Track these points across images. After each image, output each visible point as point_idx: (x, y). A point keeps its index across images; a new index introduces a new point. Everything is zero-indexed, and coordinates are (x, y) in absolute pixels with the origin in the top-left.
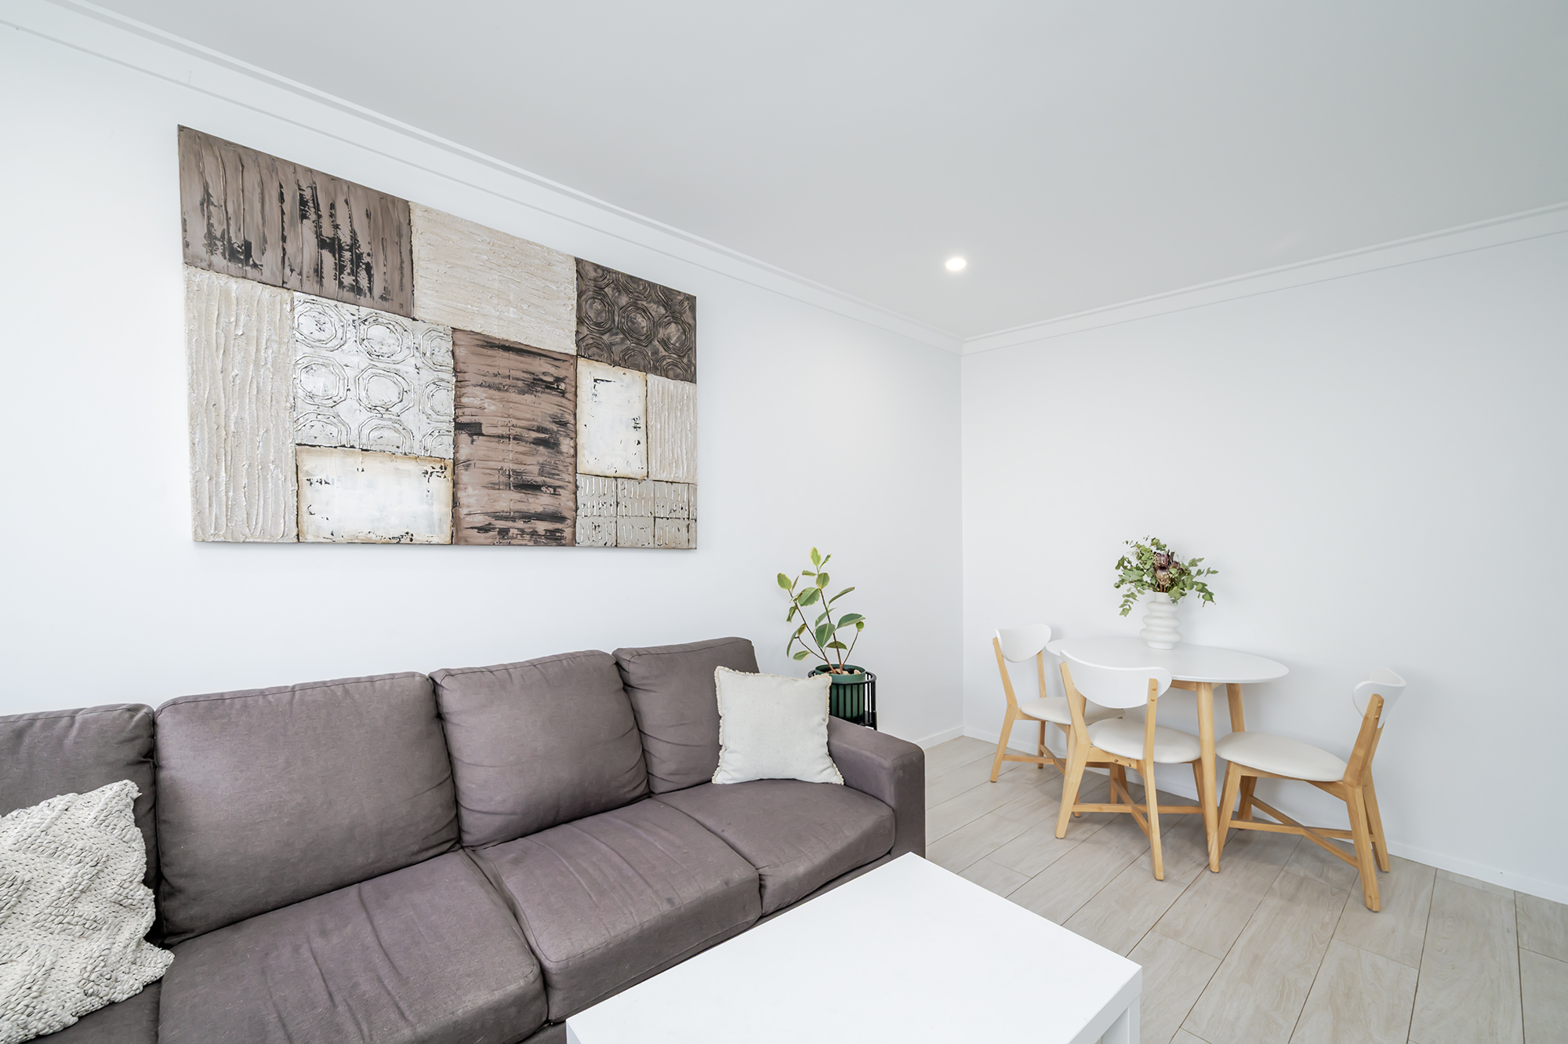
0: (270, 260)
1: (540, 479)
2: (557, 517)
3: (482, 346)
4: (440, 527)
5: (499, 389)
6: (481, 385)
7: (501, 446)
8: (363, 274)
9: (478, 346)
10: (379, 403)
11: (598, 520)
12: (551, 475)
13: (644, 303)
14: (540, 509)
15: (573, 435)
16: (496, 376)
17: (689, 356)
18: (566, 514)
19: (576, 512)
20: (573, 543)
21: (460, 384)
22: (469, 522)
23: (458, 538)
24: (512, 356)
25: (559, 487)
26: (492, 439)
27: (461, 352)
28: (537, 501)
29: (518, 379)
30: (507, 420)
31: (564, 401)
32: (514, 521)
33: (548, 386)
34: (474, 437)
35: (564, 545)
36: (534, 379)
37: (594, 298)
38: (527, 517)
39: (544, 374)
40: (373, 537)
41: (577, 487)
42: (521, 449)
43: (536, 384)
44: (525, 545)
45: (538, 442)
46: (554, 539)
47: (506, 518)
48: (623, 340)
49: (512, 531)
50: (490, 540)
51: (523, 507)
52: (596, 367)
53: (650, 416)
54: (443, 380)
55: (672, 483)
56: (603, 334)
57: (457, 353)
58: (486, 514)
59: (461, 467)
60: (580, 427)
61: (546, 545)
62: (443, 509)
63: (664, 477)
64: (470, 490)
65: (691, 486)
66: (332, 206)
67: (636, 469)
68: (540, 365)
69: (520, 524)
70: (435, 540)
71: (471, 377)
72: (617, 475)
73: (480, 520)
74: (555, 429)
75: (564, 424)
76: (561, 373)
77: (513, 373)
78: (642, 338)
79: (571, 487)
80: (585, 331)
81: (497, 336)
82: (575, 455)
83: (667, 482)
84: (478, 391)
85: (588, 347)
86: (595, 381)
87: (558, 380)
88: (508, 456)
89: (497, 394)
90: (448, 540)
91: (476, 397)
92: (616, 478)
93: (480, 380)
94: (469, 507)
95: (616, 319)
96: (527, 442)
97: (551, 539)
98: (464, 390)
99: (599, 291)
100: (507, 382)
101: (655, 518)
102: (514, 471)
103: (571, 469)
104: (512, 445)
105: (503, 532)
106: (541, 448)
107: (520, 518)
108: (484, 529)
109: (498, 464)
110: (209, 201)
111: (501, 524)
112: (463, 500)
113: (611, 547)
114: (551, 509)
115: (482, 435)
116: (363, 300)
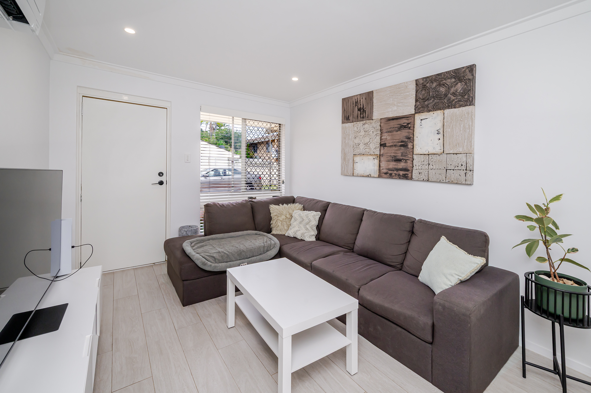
0: (351, 118)
1: (401, 158)
2: (406, 170)
4: (376, 173)
5: (391, 132)
6: (386, 132)
7: (391, 149)
8: (364, 113)
9: (386, 121)
10: (366, 143)
11: (421, 171)
12: (405, 156)
13: (444, 82)
14: (401, 167)
15: (412, 141)
16: (390, 128)
17: (468, 94)
18: (409, 169)
19: (413, 168)
20: (411, 179)
21: (381, 133)
22: (383, 171)
23: (380, 176)
24: (395, 121)
25: (407, 160)
26: (389, 147)
27: (382, 125)
28: (400, 165)
29: (396, 128)
30: (392, 141)
31: (410, 131)
32: (394, 171)
33: (405, 127)
34: (384, 147)
35: (408, 179)
36: (401, 126)
37: (422, 90)
38: (397, 170)
39: (404, 123)
40: (364, 175)
41: (413, 159)
42: (396, 149)
43: (402, 127)
44: (397, 179)
45: (401, 146)
46: (405, 177)
47: (391, 170)
48: (433, 101)
49: (393, 174)
50: (387, 177)
51: (396, 167)
52: (422, 115)
53: (445, 127)
54: (378, 133)
55: (456, 154)
56: (425, 102)
57: (381, 125)
58: (387, 169)
59: (381, 156)
60: (415, 138)
61: (403, 179)
62: (377, 168)
63: (451, 152)
64: (383, 162)
65: (468, 154)
66: (360, 101)
67: (438, 149)
68: (403, 121)
69: (395, 172)
70: (375, 176)
71: (384, 131)
72: (429, 153)
73: (385, 171)
74: (407, 140)
75: (409, 138)
76: (407, 121)
77: (395, 126)
78: (442, 96)
79: (411, 159)
80: (418, 103)
81: (391, 116)
82: (413, 148)
83: (454, 154)
84: (386, 134)
85: (419, 109)
86: (421, 120)
87: (408, 124)
88: (391, 152)
89: (390, 134)
90: (377, 176)
91: (386, 136)
92: (428, 155)
93: (386, 131)
94: (383, 167)
95: (431, 94)
96: (398, 146)
97: (404, 177)
98: (382, 135)
99: (424, 87)
100: (393, 129)
101: (446, 170)
102: (394, 156)
103: (411, 153)
104: (394, 148)
105: (391, 174)
106: (402, 148)
107: (395, 170)
108: (386, 173)
109: (390, 155)
110: (344, 110)
111: (390, 172)
112: (382, 165)
113: (426, 181)
114: (404, 167)
115: (386, 146)
116: (364, 119)
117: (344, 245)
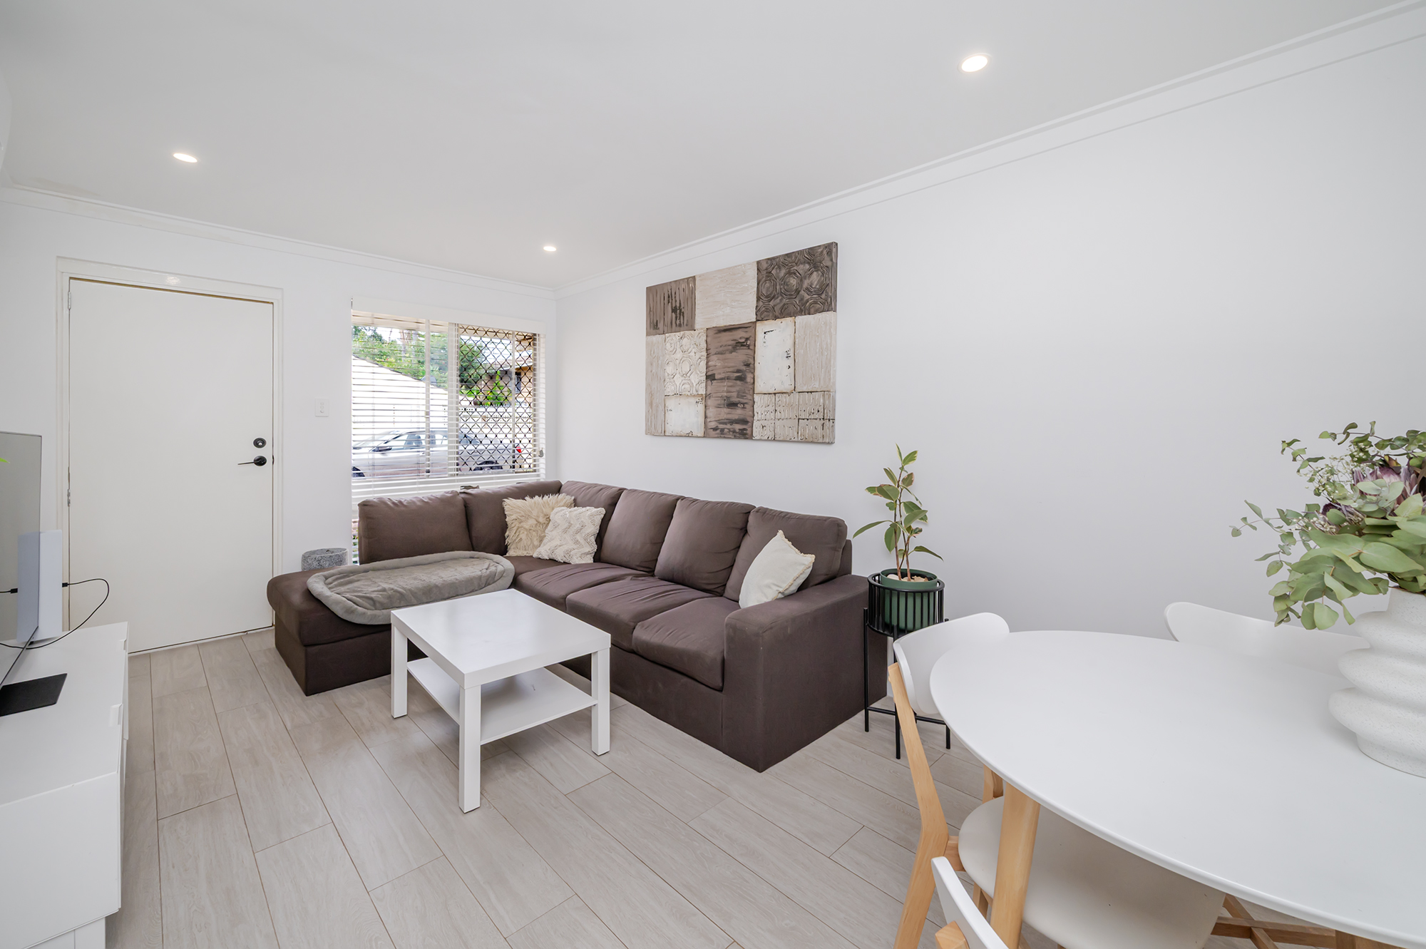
0: (660, 325)
1: (737, 400)
2: (744, 422)
3: (716, 333)
4: (701, 429)
5: (722, 354)
6: (716, 354)
7: (722, 384)
8: (682, 317)
10: (684, 373)
11: (764, 423)
12: (742, 397)
13: (795, 268)
14: (737, 417)
15: (752, 371)
16: (721, 347)
17: (826, 292)
18: (749, 419)
19: (753, 418)
20: (751, 437)
21: (708, 355)
22: (710, 426)
23: (706, 436)
24: (727, 333)
25: (746, 403)
26: (719, 381)
27: (709, 340)
29: (729, 345)
30: (724, 369)
31: (749, 351)
33: (742, 345)
34: (713, 381)
35: (747, 438)
36: (736, 343)
37: (766, 281)
38: (732, 422)
39: (741, 338)
40: (683, 434)
41: (754, 402)
42: (730, 384)
43: (740, 345)
44: (730, 438)
45: (737, 378)
46: (743, 435)
47: (723, 423)
48: (781, 300)
49: (726, 430)
50: (717, 435)
51: (730, 416)
52: (765, 324)
53: (797, 346)
54: (703, 356)
55: (811, 392)
56: (769, 302)
58: (716, 421)
59: (707, 398)
60: (756, 364)
61: (739, 438)
62: (702, 419)
63: (805, 389)
64: (710, 408)
65: (826, 393)
66: (675, 293)
67: (787, 386)
69: (728, 426)
70: (699, 435)
71: (712, 351)
72: (775, 391)
73: (713, 425)
74: (745, 369)
75: (748, 365)
76: (746, 335)
77: (728, 343)
78: (793, 293)
79: (751, 402)
80: (761, 303)
81: (722, 325)
82: (754, 383)
83: (808, 392)
84: (714, 357)
85: (762, 314)
86: (765, 333)
87: (747, 339)
88: (724, 389)
89: (721, 356)
90: (702, 435)
91: (715, 361)
92: (775, 394)
93: (715, 351)
94: (710, 418)
95: (778, 287)
96: (732, 379)
97: (741, 434)
98: (709, 359)
99: (769, 274)
100: (726, 348)
101: (799, 419)
102: (727, 397)
103: (751, 391)
104: (727, 383)
105: (722, 430)
106: (738, 382)
107: (729, 423)
108: (715, 429)
109: (719, 395)
110: (650, 311)
111: (721, 426)
112: (708, 415)
113: (771, 440)
114: (742, 417)
115: (715, 379)
116: (682, 328)
117: (638, 566)
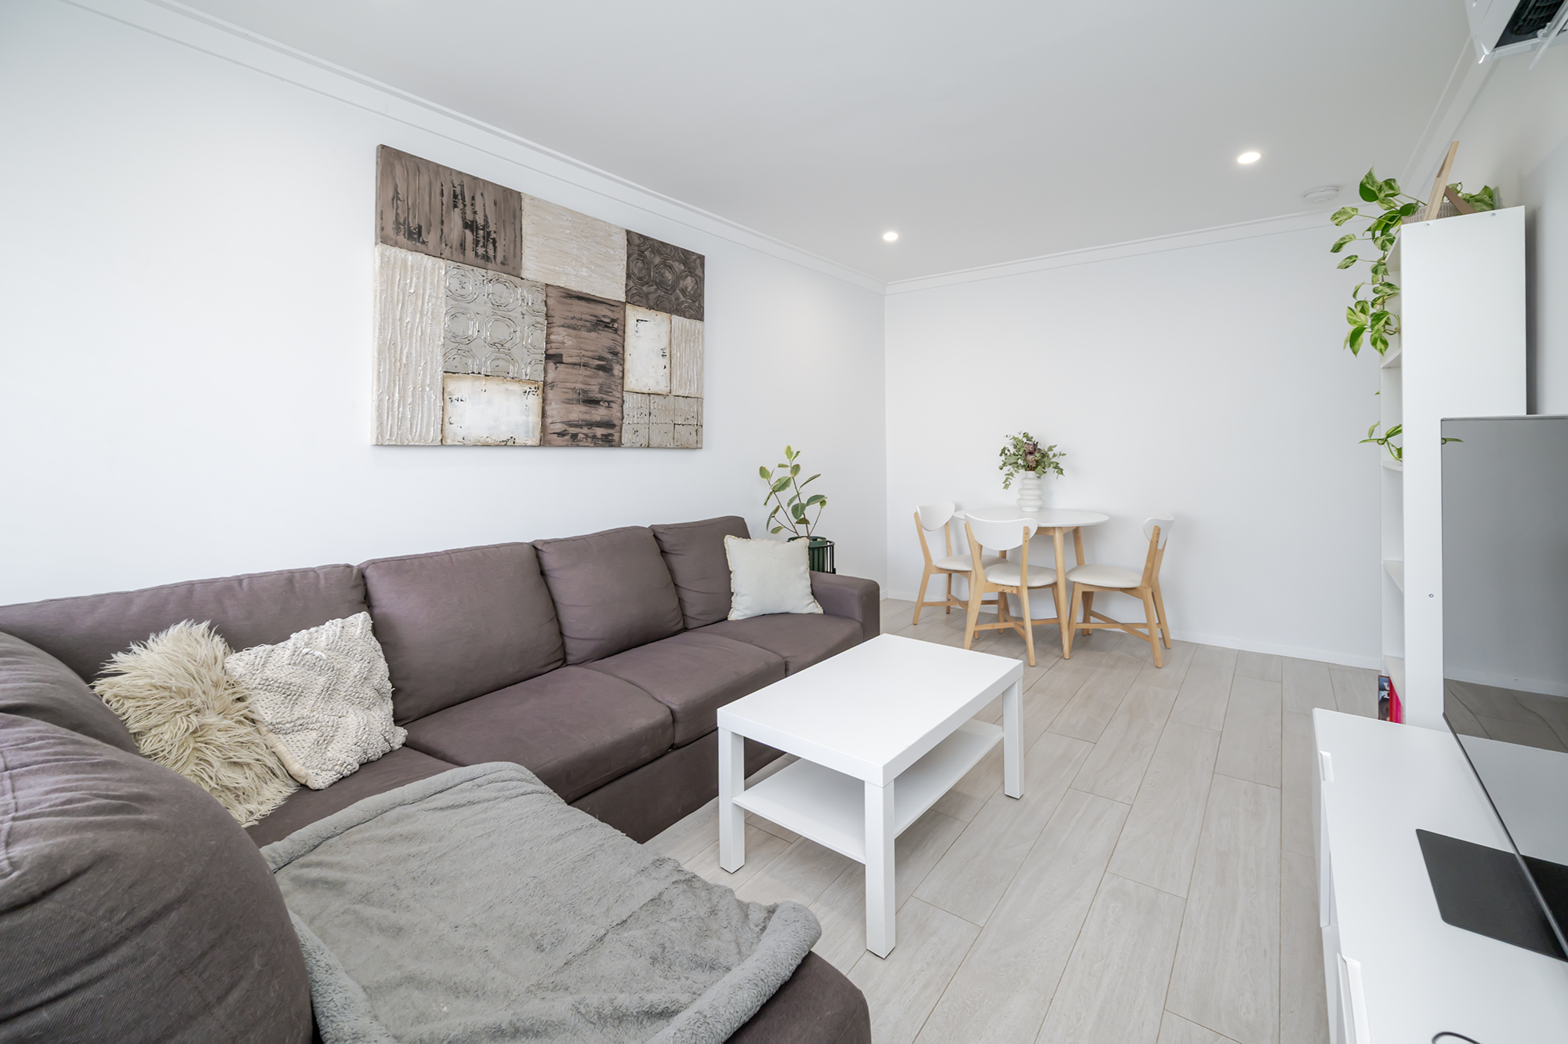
0: (429, 238)
1: (599, 396)
2: (609, 425)
3: (565, 297)
4: (533, 433)
5: (574, 329)
6: (563, 326)
7: (575, 371)
8: (491, 246)
9: (562, 297)
10: (497, 341)
11: (637, 427)
12: (607, 393)
13: (671, 262)
14: (598, 419)
15: (621, 362)
16: (573, 318)
17: (699, 300)
18: (617, 422)
19: (622, 420)
20: (619, 445)
21: (549, 325)
22: (553, 429)
23: (544, 442)
24: (583, 303)
25: (612, 401)
26: (569, 366)
27: (551, 302)
28: (597, 412)
29: (587, 321)
30: (579, 351)
31: (617, 337)
32: (581, 428)
33: (607, 326)
34: (558, 365)
35: (613, 446)
36: (598, 321)
37: (637, 259)
38: (591, 425)
39: (604, 316)
40: (489, 441)
41: (623, 401)
42: (588, 373)
43: (600, 324)
44: (588, 446)
45: (599, 368)
46: (608, 442)
47: (577, 426)
48: (656, 290)
49: (580, 435)
50: (565, 443)
51: (587, 417)
52: (637, 311)
53: (673, 346)
54: (538, 323)
55: (686, 397)
56: (643, 286)
57: (548, 302)
58: (563, 422)
59: (548, 388)
60: (627, 356)
61: (602, 446)
62: (534, 419)
63: (681, 393)
64: (553, 404)
65: (699, 399)
66: (473, 198)
67: (662, 388)
68: (602, 310)
69: (585, 430)
70: (530, 443)
71: (557, 320)
72: (650, 392)
73: (559, 428)
74: (610, 358)
75: (615, 354)
76: (612, 315)
77: (585, 317)
78: (669, 288)
79: (620, 401)
80: (631, 284)
81: (574, 289)
82: (623, 378)
83: (683, 397)
84: (562, 331)
85: (633, 295)
86: (637, 321)
87: (614, 321)
88: (578, 379)
89: (573, 332)
90: (537, 442)
91: (560, 335)
92: (649, 394)
93: (562, 322)
94: (552, 417)
95: (652, 274)
96: (591, 368)
97: (605, 441)
98: (552, 330)
99: (641, 253)
100: (580, 323)
101: (675, 424)
102: (583, 390)
103: (620, 387)
104: (582, 371)
105: (574, 436)
106: (601, 373)
107: (585, 426)
108: (561, 434)
109: (573, 385)
110: (396, 198)
111: (573, 430)
112: (549, 412)
113: (645, 447)
114: (606, 418)
115: (563, 363)
116: (490, 265)
